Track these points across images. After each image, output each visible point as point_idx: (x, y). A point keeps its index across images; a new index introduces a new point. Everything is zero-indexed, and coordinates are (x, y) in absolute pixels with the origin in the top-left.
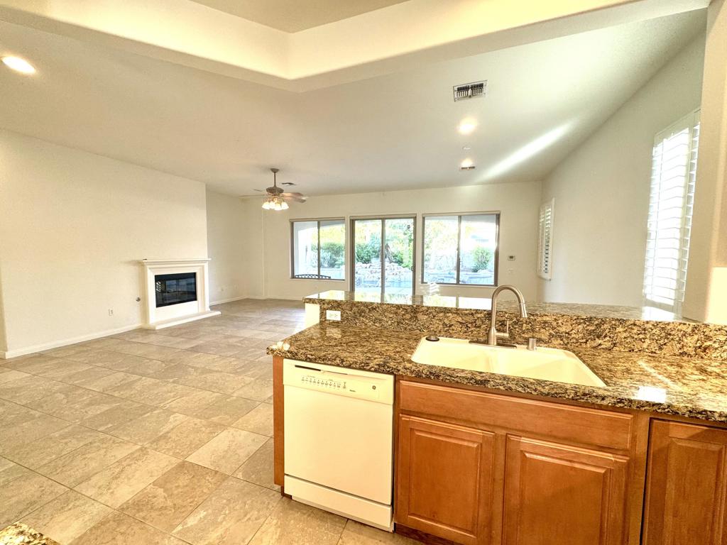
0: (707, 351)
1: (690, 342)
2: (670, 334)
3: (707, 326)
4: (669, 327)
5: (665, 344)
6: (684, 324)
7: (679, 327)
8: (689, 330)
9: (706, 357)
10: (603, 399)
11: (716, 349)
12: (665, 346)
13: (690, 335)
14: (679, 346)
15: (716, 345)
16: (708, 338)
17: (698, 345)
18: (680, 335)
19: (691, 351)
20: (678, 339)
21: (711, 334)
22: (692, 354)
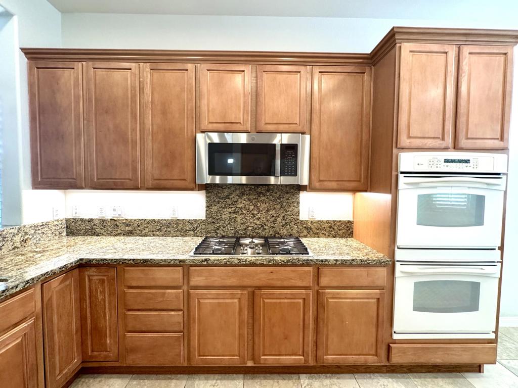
0: (27, 242)
1: (17, 239)
2: (5, 238)
3: (25, 226)
4: (4, 233)
5: (3, 246)
6: (13, 228)
7: (10, 231)
8: (16, 232)
9: (26, 246)
10: (17, 287)
11: (31, 239)
12: (3, 247)
13: (17, 234)
14: (12, 243)
15: (31, 237)
16: (26, 233)
17: (22, 239)
18: (11, 236)
19: (18, 244)
20: (10, 239)
21: (27, 231)
22: (19, 246)
